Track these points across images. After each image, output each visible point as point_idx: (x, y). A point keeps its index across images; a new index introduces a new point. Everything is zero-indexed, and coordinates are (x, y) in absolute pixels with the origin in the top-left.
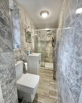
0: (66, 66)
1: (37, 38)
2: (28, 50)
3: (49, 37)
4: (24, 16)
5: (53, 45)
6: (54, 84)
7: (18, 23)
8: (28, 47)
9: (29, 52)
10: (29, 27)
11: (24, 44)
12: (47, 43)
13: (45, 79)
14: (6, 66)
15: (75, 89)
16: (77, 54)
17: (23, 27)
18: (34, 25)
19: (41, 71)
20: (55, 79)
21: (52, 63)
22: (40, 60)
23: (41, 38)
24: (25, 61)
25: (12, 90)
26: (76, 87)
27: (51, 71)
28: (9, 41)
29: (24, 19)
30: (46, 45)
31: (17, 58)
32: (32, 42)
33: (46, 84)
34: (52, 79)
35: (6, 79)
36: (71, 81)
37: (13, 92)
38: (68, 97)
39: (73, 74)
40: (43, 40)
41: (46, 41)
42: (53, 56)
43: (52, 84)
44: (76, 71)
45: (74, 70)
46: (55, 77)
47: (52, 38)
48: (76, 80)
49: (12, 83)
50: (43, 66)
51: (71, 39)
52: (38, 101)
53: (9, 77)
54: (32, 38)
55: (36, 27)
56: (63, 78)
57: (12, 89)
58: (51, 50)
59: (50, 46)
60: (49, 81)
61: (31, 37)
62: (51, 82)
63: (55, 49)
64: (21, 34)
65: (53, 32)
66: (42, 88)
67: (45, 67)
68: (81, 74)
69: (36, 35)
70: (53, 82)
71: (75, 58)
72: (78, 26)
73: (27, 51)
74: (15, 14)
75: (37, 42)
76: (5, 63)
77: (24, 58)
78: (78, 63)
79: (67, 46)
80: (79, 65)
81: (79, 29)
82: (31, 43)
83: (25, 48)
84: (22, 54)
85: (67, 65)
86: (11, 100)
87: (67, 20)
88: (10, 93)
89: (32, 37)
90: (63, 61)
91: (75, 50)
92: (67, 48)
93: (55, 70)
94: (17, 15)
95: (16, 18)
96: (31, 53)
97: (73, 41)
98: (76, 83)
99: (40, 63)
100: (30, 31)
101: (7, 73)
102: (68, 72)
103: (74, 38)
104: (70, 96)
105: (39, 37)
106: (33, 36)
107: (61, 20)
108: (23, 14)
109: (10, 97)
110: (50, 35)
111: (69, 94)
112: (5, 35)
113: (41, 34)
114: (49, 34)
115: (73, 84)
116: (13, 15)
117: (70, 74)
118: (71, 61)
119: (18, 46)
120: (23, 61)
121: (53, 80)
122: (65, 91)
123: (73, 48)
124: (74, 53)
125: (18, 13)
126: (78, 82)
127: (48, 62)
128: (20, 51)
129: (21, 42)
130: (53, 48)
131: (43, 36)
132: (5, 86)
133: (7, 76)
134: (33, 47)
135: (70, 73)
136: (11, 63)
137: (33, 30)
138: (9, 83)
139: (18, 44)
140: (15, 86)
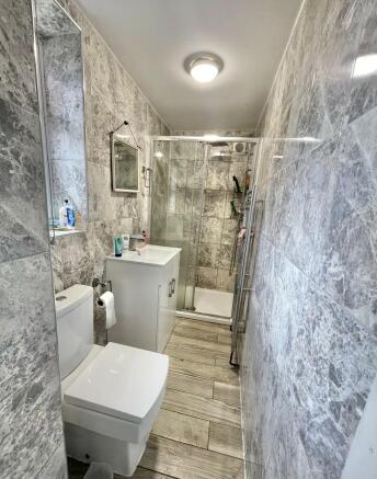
0: (290, 328)
1: (162, 174)
2: (120, 234)
3: (219, 172)
4: (106, 68)
5: (234, 209)
6: (232, 391)
7: (78, 106)
8: (120, 217)
9: (127, 242)
10: (126, 123)
11: (100, 207)
12: (212, 197)
13: (193, 368)
14: (12, 328)
15: (323, 444)
16: (340, 291)
17: (99, 124)
18: (151, 113)
19: (178, 329)
20: (236, 367)
21: (228, 290)
22: (174, 280)
23: (181, 174)
24: (103, 285)
25: (42, 428)
26: (327, 435)
27: (222, 331)
28: (29, 206)
29: (105, 86)
30: (205, 211)
31: (67, 271)
32: (139, 196)
33: (198, 390)
34: (224, 367)
35: (10, 384)
36: (305, 400)
37: (44, 439)
38: (291, 465)
39: (317, 372)
40: (191, 182)
41: (205, 191)
42: (233, 259)
43: (225, 392)
44: (332, 367)
45: (321, 358)
46: (236, 359)
47: (235, 178)
48: (327, 404)
49: (39, 400)
50: (188, 304)
51: (317, 212)
52: (160, 468)
53: (28, 372)
54: (140, 175)
55: (160, 122)
56: (274, 378)
57: (38, 428)
58: (226, 232)
59: (221, 216)
60: (213, 375)
61: (135, 167)
62: (221, 381)
63: (243, 231)
64: (87, 159)
65: (239, 148)
66: (179, 410)
67: (193, 309)
68: (350, 386)
69: (159, 155)
70: (226, 382)
71: (330, 306)
72: (351, 163)
73: (115, 236)
74: (63, 58)
75: (162, 192)
76: (10, 313)
77: (98, 272)
78: (341, 332)
79: (298, 235)
80: (345, 341)
81: (356, 179)
82: (133, 200)
83: (103, 225)
84: (92, 254)
85: (293, 323)
86: (36, 473)
87: (304, 114)
88: (30, 445)
89: (140, 170)
90: (275, 297)
91: (332, 270)
92: (298, 245)
93: (239, 327)
94: (71, 66)
95: (65, 79)
96: (131, 248)
97: (328, 224)
98: (329, 419)
99: (173, 291)
100: (132, 143)
101: (19, 356)
102: (297, 358)
103: (334, 213)
104: (299, 463)
105: (175, 170)
106: (147, 166)
107: (277, 103)
108: (98, 61)
109: (31, 461)
110: (223, 165)
111: (293, 455)
112: (13, 179)
113: (184, 156)
114: (220, 158)
115: (316, 416)
116: (54, 65)
117: (303, 366)
118: (313, 314)
119: (72, 217)
120: (95, 284)
121: (228, 373)
122: (281, 436)
123: (324, 257)
124: (325, 281)
125: (79, 56)
126: (337, 418)
127: (210, 286)
128: (83, 237)
129: (88, 195)
130: (234, 223)
131: (193, 165)
132: (7, 418)
133: (16, 370)
134: (146, 215)
135: (305, 363)
136: (39, 310)
137: (148, 139)
138: (24, 400)
139: (74, 204)
140: (53, 413)
